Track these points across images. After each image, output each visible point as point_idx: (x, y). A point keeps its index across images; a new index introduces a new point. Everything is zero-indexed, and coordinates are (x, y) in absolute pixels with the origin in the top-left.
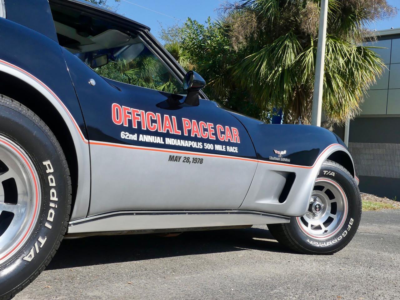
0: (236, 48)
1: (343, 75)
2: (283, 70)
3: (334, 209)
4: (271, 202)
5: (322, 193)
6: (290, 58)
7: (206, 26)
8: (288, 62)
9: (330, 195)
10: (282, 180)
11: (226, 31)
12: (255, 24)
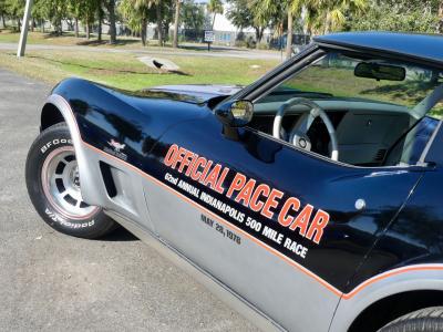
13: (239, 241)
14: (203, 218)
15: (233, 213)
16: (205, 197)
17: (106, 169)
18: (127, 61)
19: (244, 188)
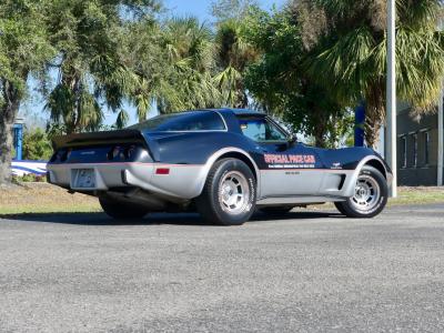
0: (307, 47)
1: (418, 67)
2: (358, 65)
3: (372, 193)
4: (334, 190)
5: (365, 184)
6: (364, 53)
7: (271, 13)
8: (362, 58)
9: (370, 185)
10: (339, 179)
11: (295, 18)
12: (324, 21)
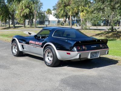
13: (36, 47)
14: (34, 47)
15: (36, 45)
16: (33, 45)
17: (22, 45)
18: (20, 33)
19: (37, 43)
